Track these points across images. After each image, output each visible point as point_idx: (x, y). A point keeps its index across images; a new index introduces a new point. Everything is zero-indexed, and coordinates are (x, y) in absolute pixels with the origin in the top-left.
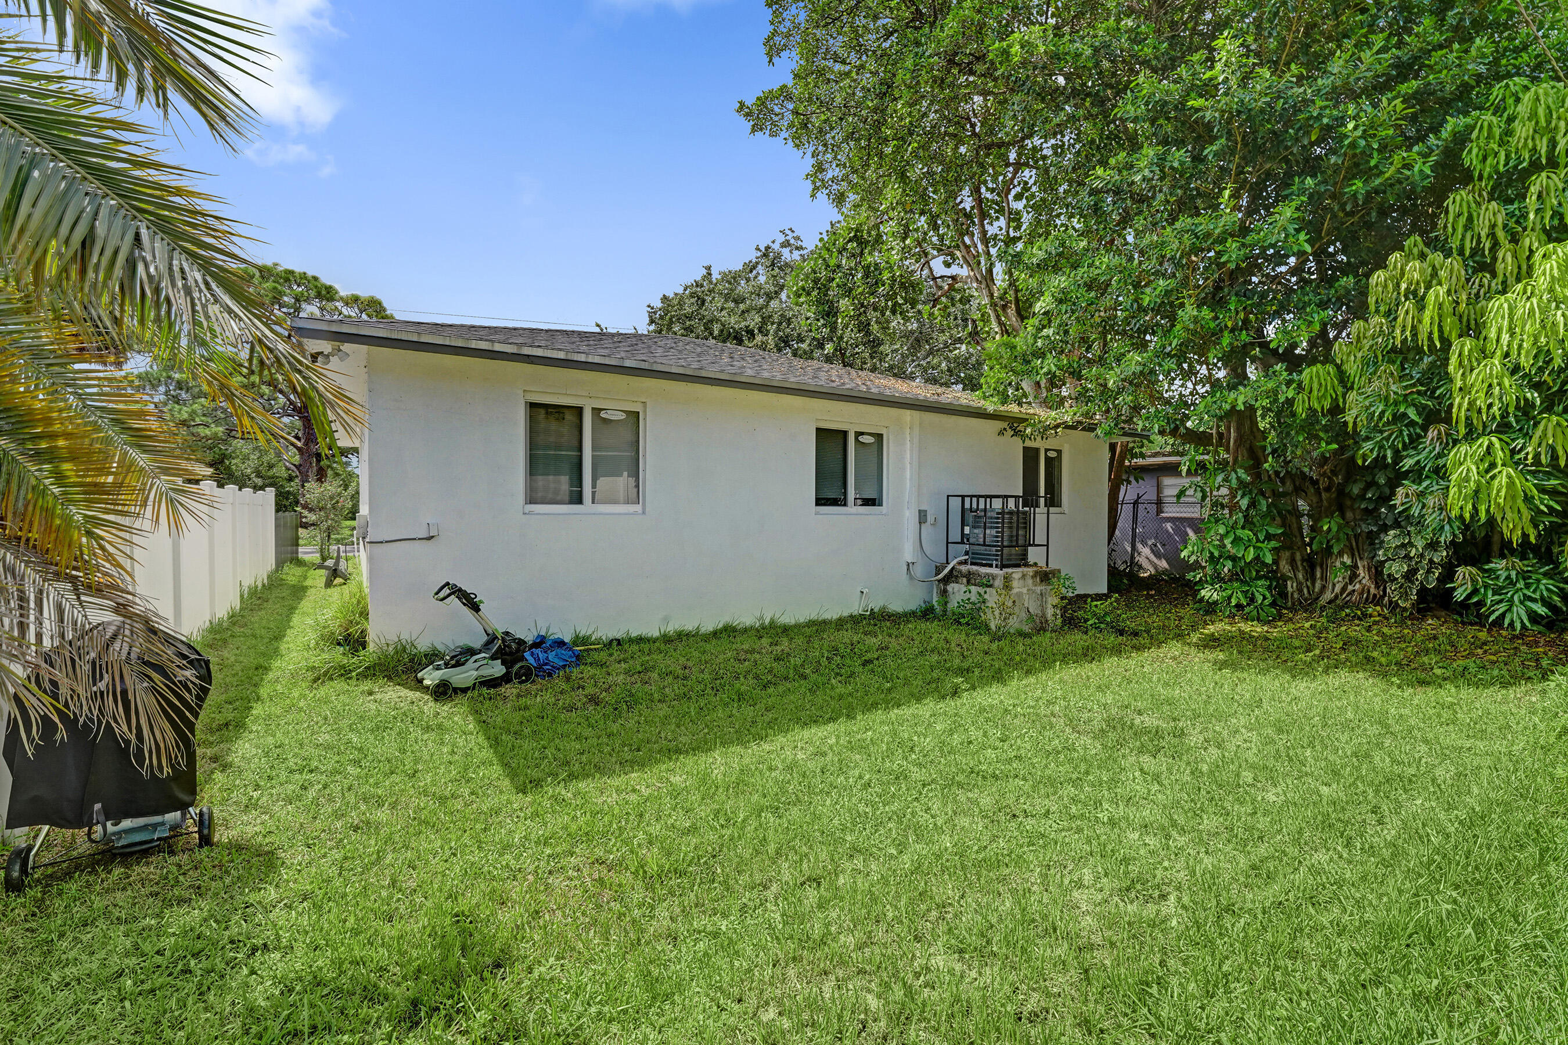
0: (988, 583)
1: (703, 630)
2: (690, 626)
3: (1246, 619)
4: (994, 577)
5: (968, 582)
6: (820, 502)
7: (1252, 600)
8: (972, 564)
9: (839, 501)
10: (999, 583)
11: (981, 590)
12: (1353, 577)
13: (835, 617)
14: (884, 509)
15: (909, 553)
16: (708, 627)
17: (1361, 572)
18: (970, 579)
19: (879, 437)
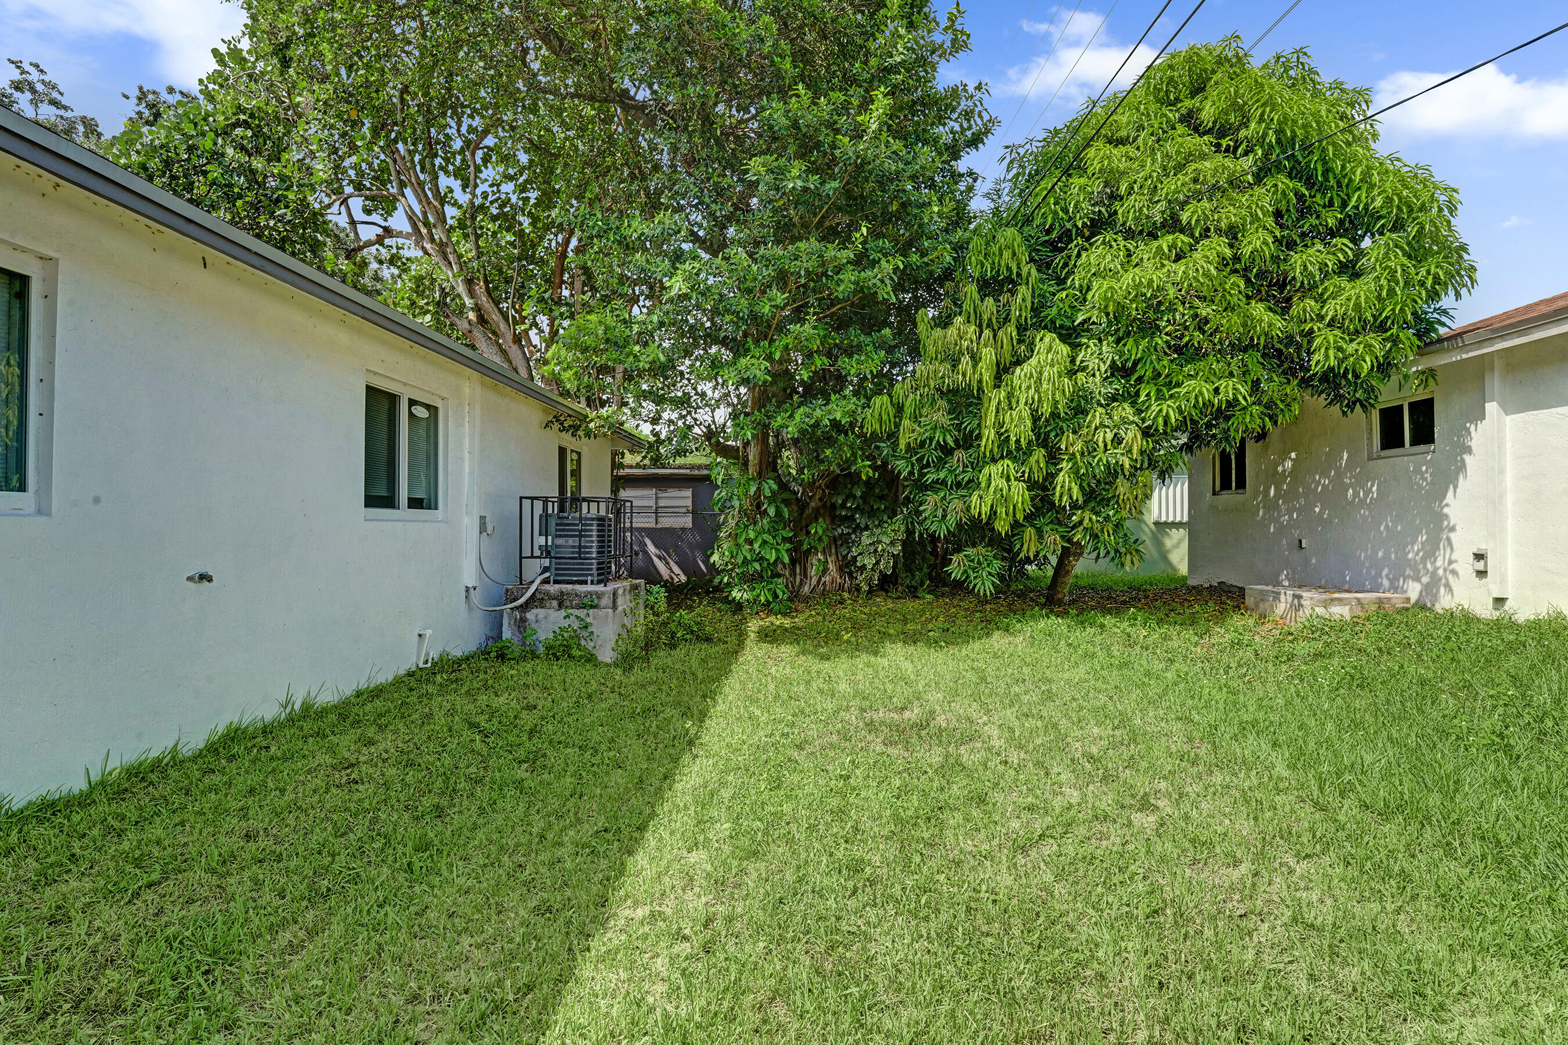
0: (591, 604)
1: (186, 751)
2: (156, 748)
3: (771, 612)
4: (599, 596)
5: (560, 606)
6: (371, 501)
7: (776, 596)
8: (556, 582)
9: (388, 501)
10: (605, 601)
11: (582, 613)
12: (825, 571)
13: (390, 679)
14: (439, 514)
15: (469, 576)
16: (195, 741)
17: (831, 566)
18: (562, 601)
19: (432, 409)
